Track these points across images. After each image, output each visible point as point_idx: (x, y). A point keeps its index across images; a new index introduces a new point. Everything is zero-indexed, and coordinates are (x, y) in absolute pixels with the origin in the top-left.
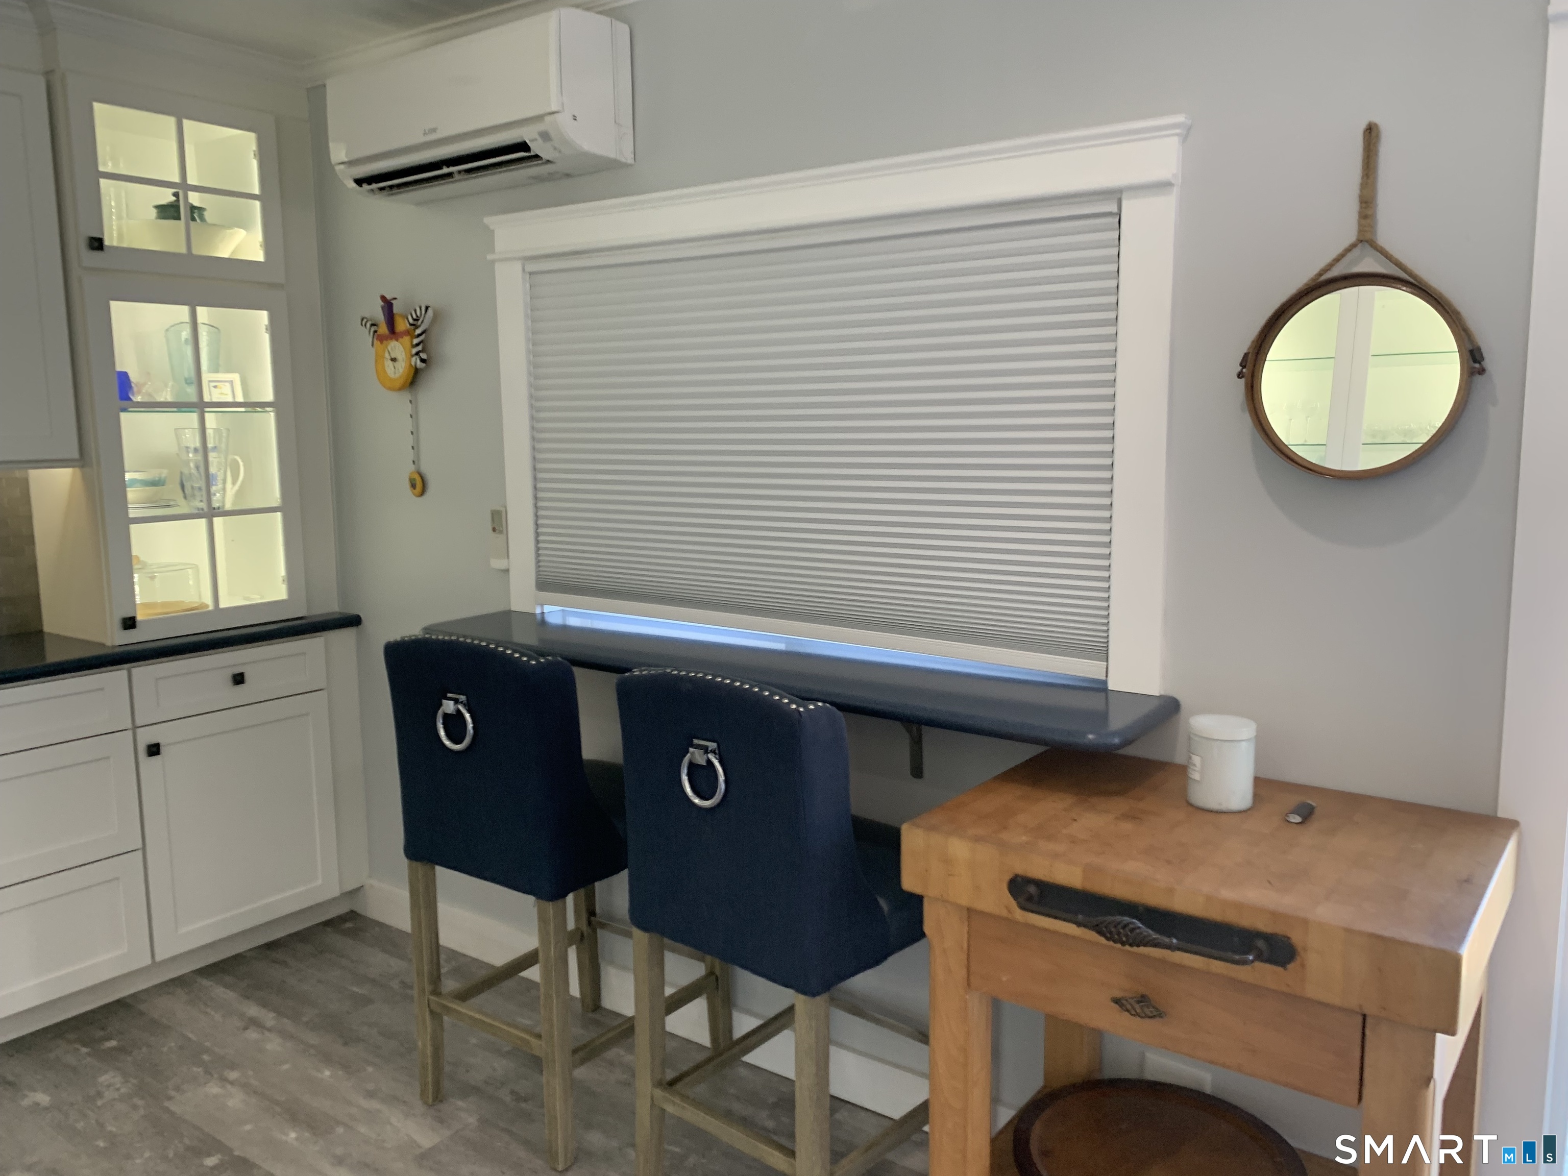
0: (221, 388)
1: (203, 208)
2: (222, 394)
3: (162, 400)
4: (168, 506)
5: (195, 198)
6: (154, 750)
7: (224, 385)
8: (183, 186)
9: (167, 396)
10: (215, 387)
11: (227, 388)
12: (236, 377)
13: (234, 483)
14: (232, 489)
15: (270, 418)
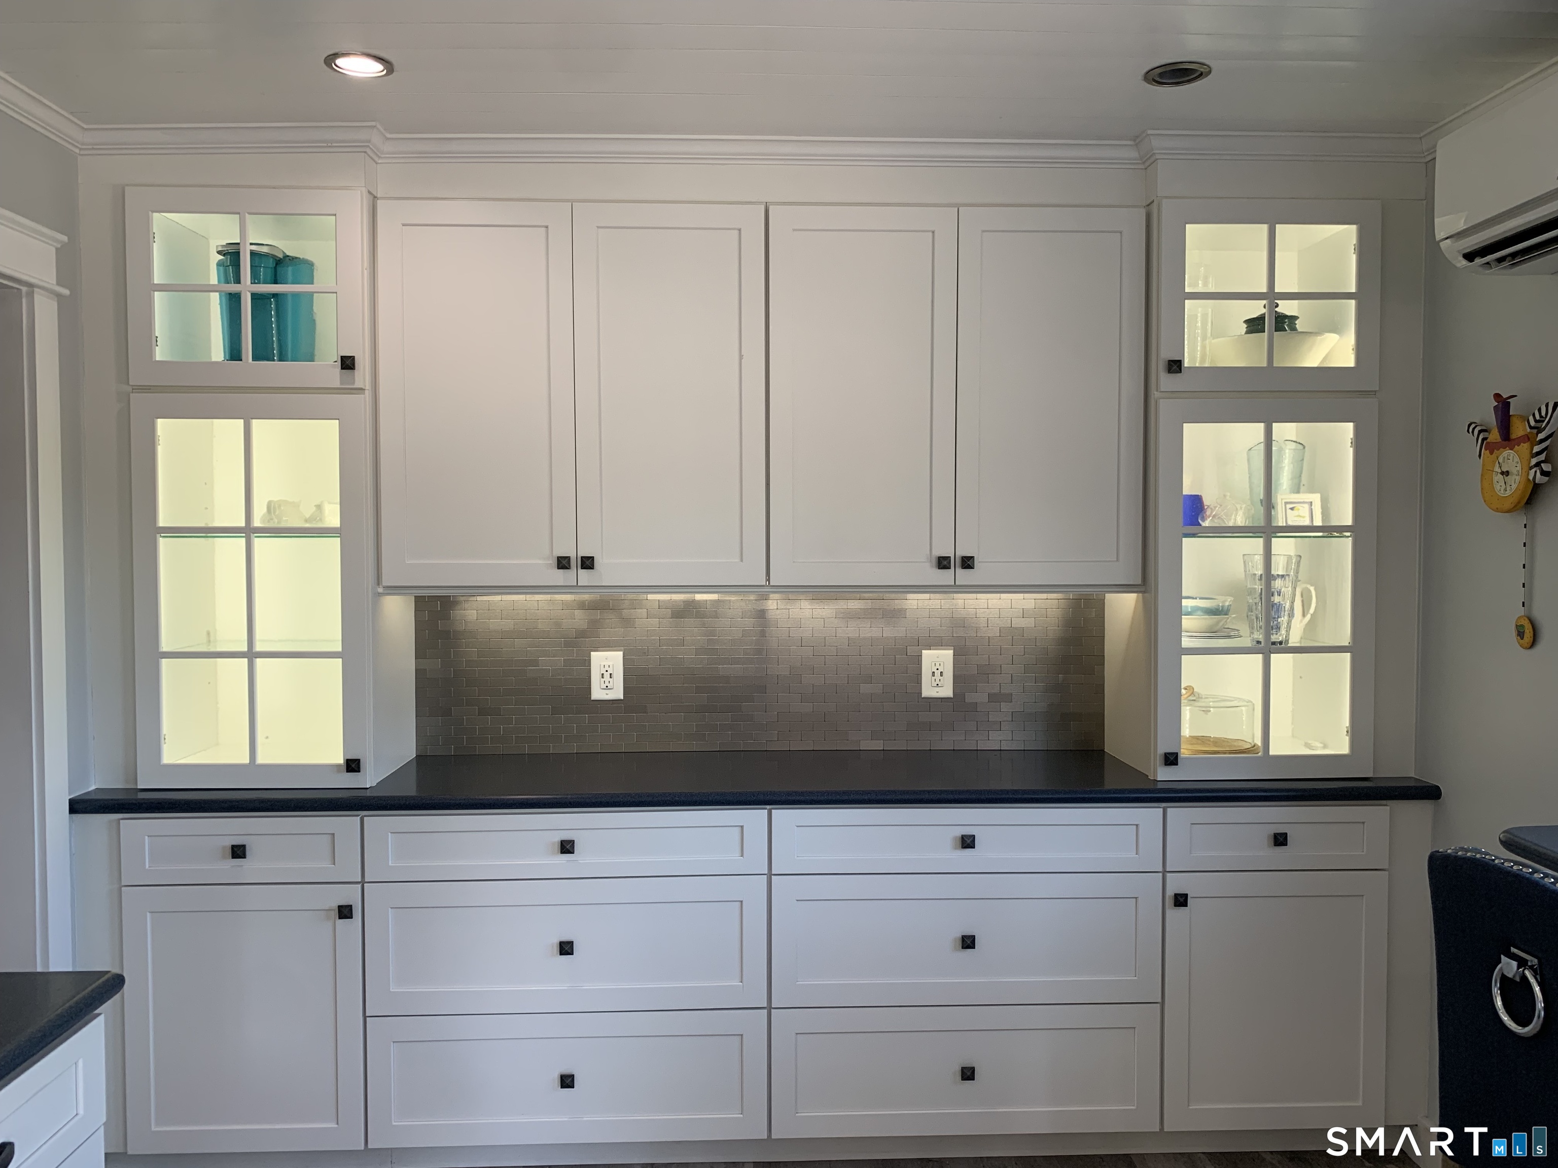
0: (1299, 510)
1: (1295, 316)
2: (1299, 516)
3: (1231, 524)
4: (1229, 637)
5: (1286, 308)
6: (1181, 900)
7: (1302, 507)
8: (1271, 296)
9: (1240, 520)
10: (1292, 509)
11: (1304, 510)
12: (1316, 498)
13: (1304, 615)
14: (1301, 621)
15: (1345, 546)
